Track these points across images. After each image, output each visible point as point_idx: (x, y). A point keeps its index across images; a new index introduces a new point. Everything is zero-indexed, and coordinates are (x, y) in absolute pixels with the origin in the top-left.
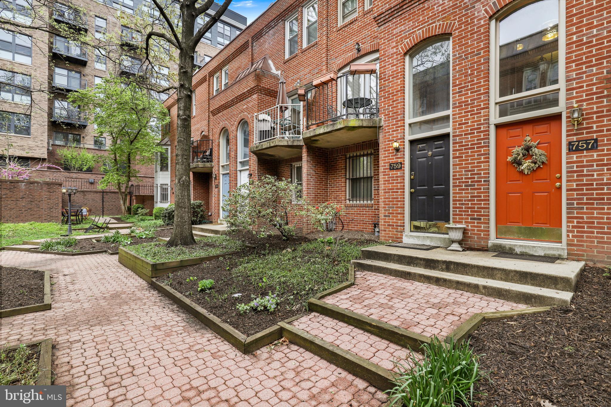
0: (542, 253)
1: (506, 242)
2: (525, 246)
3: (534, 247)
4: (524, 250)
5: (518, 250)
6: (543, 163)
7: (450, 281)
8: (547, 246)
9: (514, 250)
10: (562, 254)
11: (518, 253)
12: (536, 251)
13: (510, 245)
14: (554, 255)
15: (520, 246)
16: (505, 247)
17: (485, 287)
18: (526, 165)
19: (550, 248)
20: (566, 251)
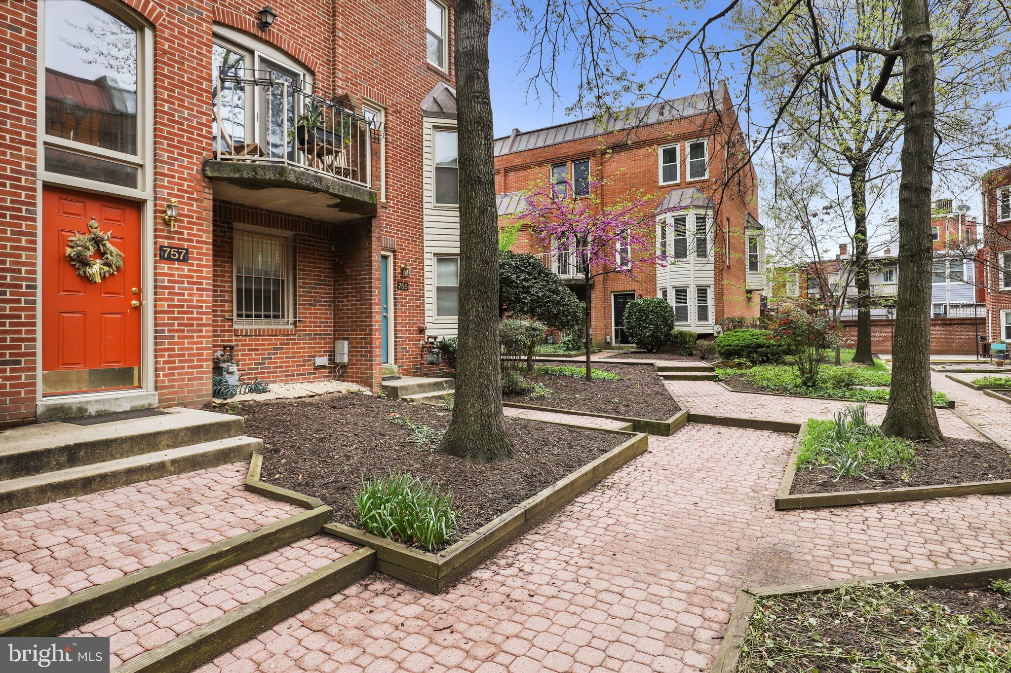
0: (127, 407)
1: (72, 400)
2: (104, 400)
3: (117, 399)
4: (102, 407)
5: (92, 410)
6: (118, 268)
7: (115, 475)
8: (134, 395)
9: (86, 410)
10: (152, 402)
11: (93, 414)
12: (119, 406)
13: (80, 403)
14: (144, 406)
15: (97, 401)
16: (70, 408)
17: (174, 462)
18: (96, 268)
19: (137, 398)
20: (157, 398)
